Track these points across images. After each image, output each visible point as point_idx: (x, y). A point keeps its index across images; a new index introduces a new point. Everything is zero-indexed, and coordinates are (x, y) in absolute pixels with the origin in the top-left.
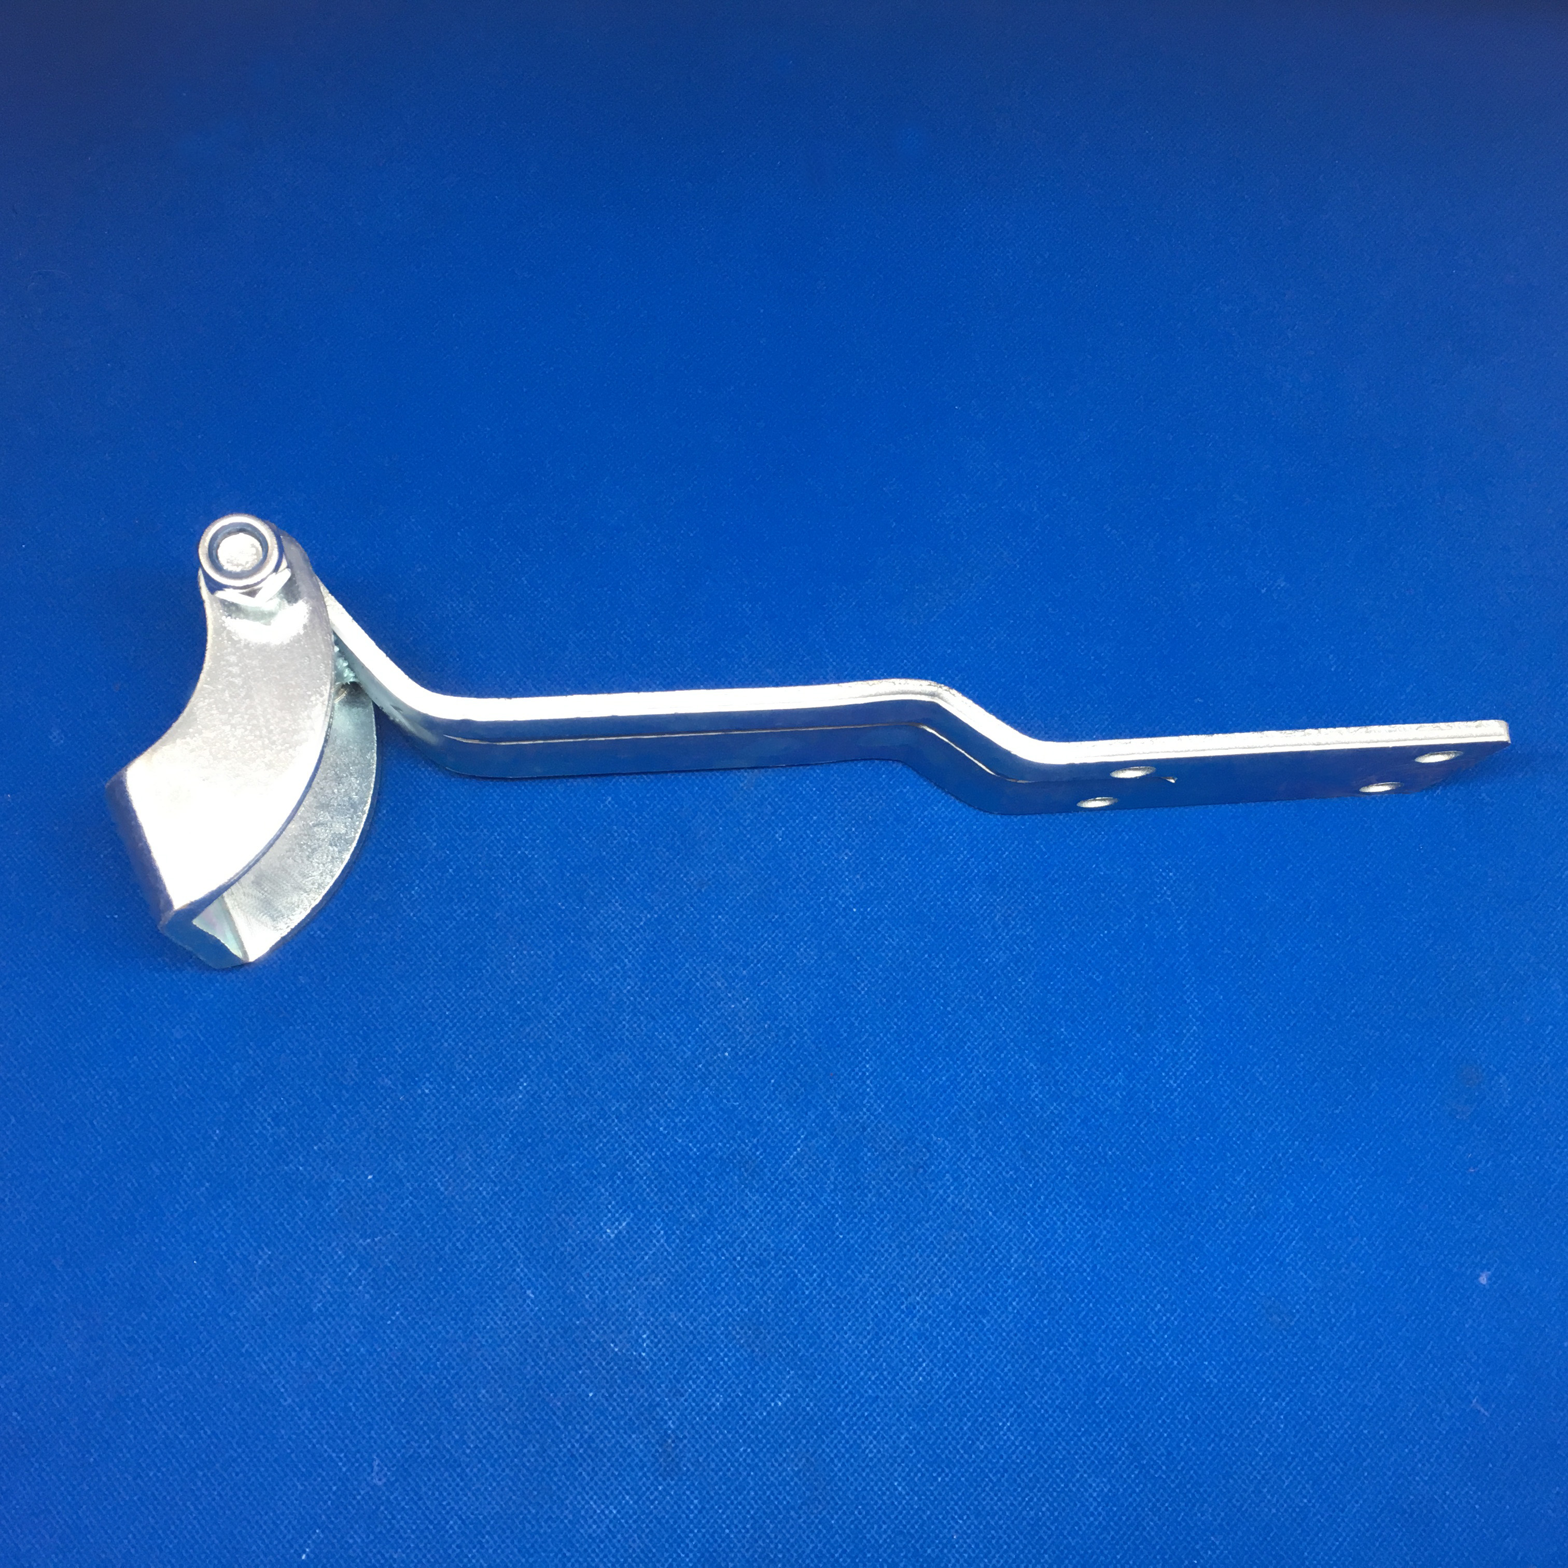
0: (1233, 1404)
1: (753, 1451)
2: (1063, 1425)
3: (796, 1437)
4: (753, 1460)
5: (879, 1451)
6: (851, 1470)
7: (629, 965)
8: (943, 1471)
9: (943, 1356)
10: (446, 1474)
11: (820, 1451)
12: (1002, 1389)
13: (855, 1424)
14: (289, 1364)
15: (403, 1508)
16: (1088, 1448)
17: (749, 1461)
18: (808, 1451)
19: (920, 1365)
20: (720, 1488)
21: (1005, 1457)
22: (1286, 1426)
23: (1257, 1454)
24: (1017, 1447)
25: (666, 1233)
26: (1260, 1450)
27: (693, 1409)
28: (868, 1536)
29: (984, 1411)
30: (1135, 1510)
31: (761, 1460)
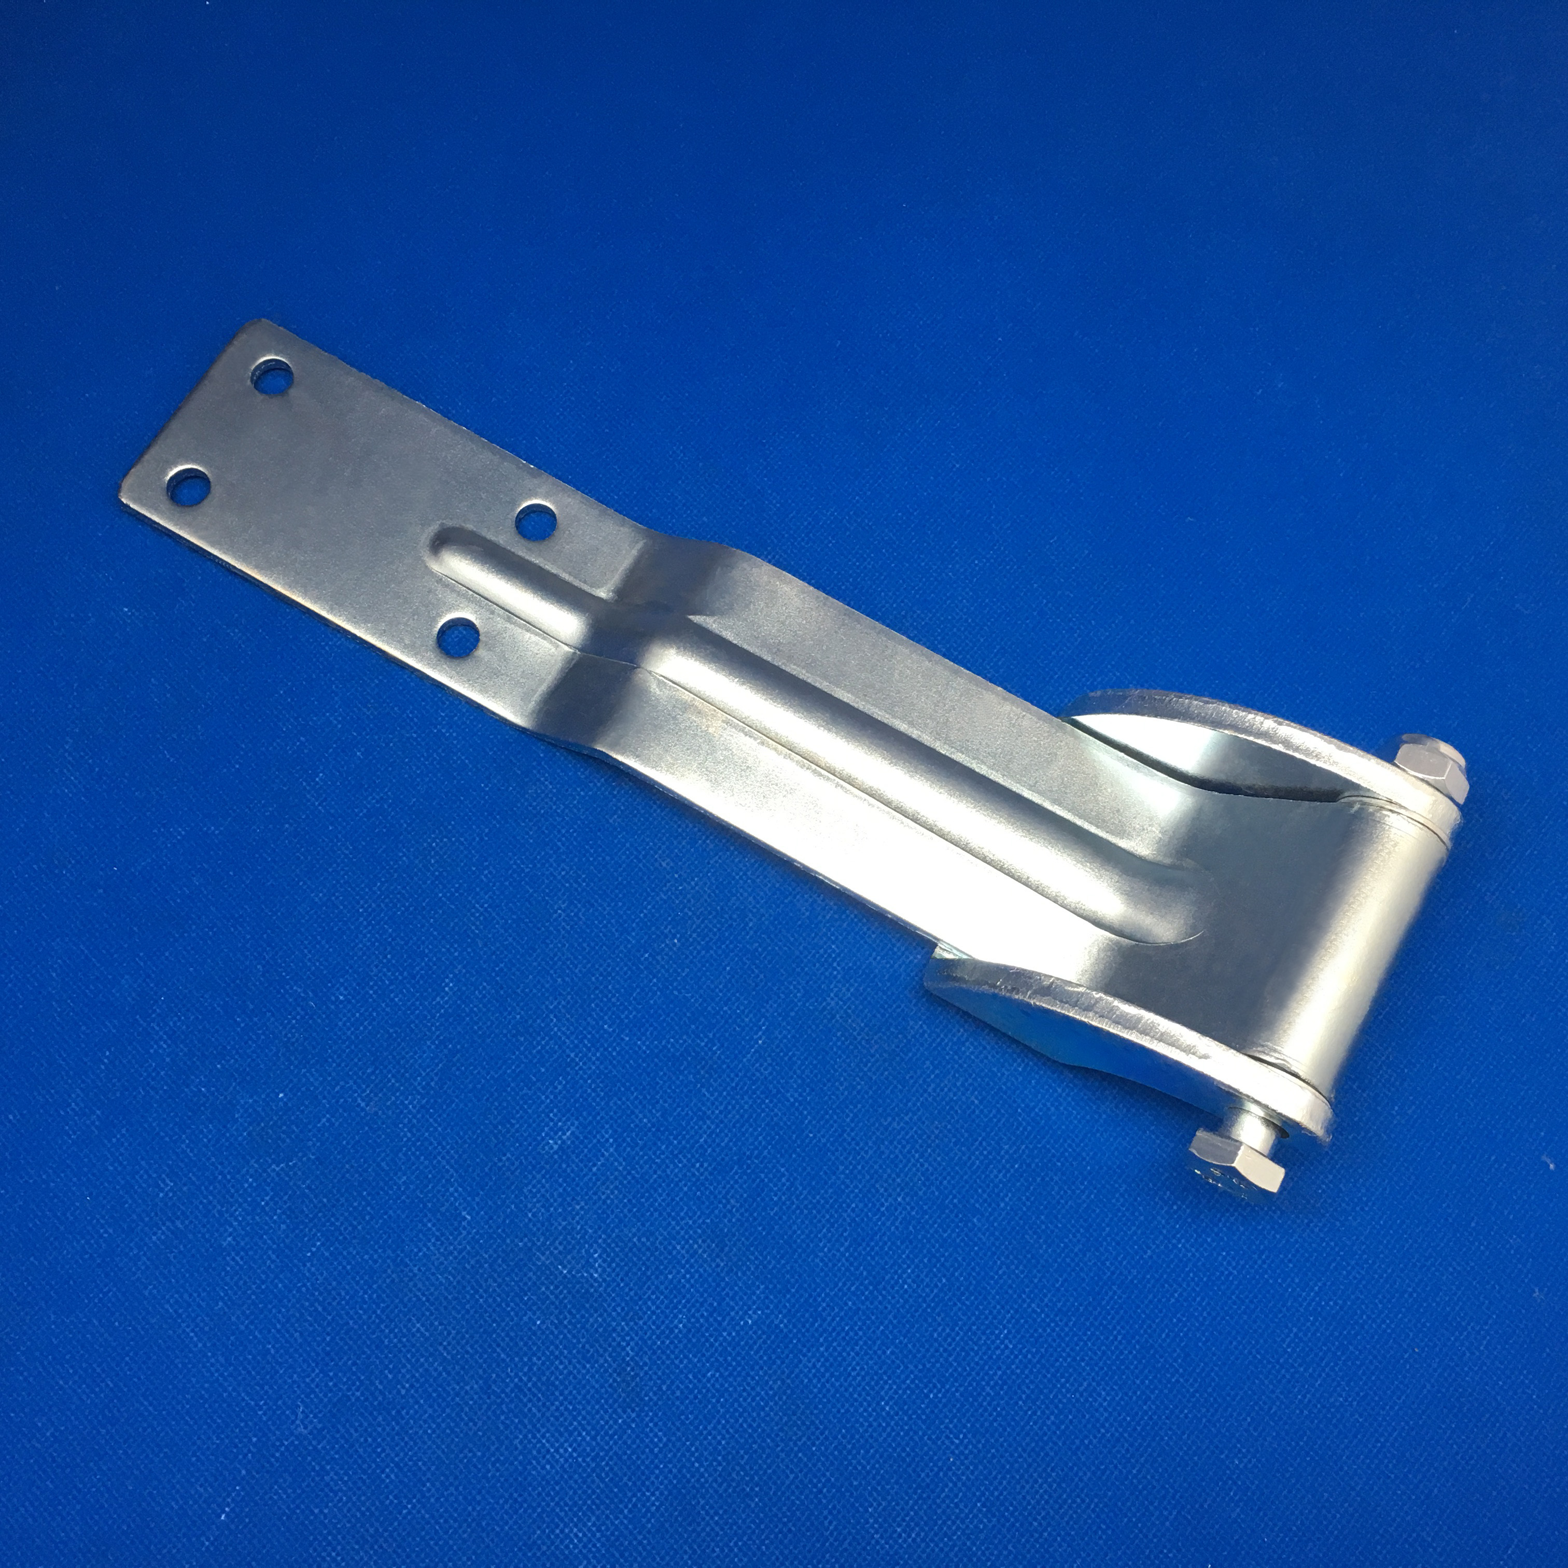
0: (1256, 1297)
1: (721, 1375)
2: (1067, 1329)
3: (770, 1358)
4: (722, 1385)
5: (862, 1369)
6: (832, 1391)
7: (563, 849)
8: (935, 1386)
9: (929, 1261)
10: (380, 1418)
11: (797, 1370)
12: (997, 1293)
13: (835, 1340)
14: (199, 1306)
15: (333, 1458)
16: (1096, 1354)
17: (717, 1386)
18: (783, 1372)
19: (904, 1272)
20: (687, 1418)
21: (1004, 1367)
22: (1316, 1320)
23: (1285, 1351)
24: (1016, 1357)
25: (615, 1140)
26: (1288, 1346)
27: (653, 1333)
28: (854, 1462)
29: (978, 1318)
30: (1151, 1418)
31: (731, 1385)
